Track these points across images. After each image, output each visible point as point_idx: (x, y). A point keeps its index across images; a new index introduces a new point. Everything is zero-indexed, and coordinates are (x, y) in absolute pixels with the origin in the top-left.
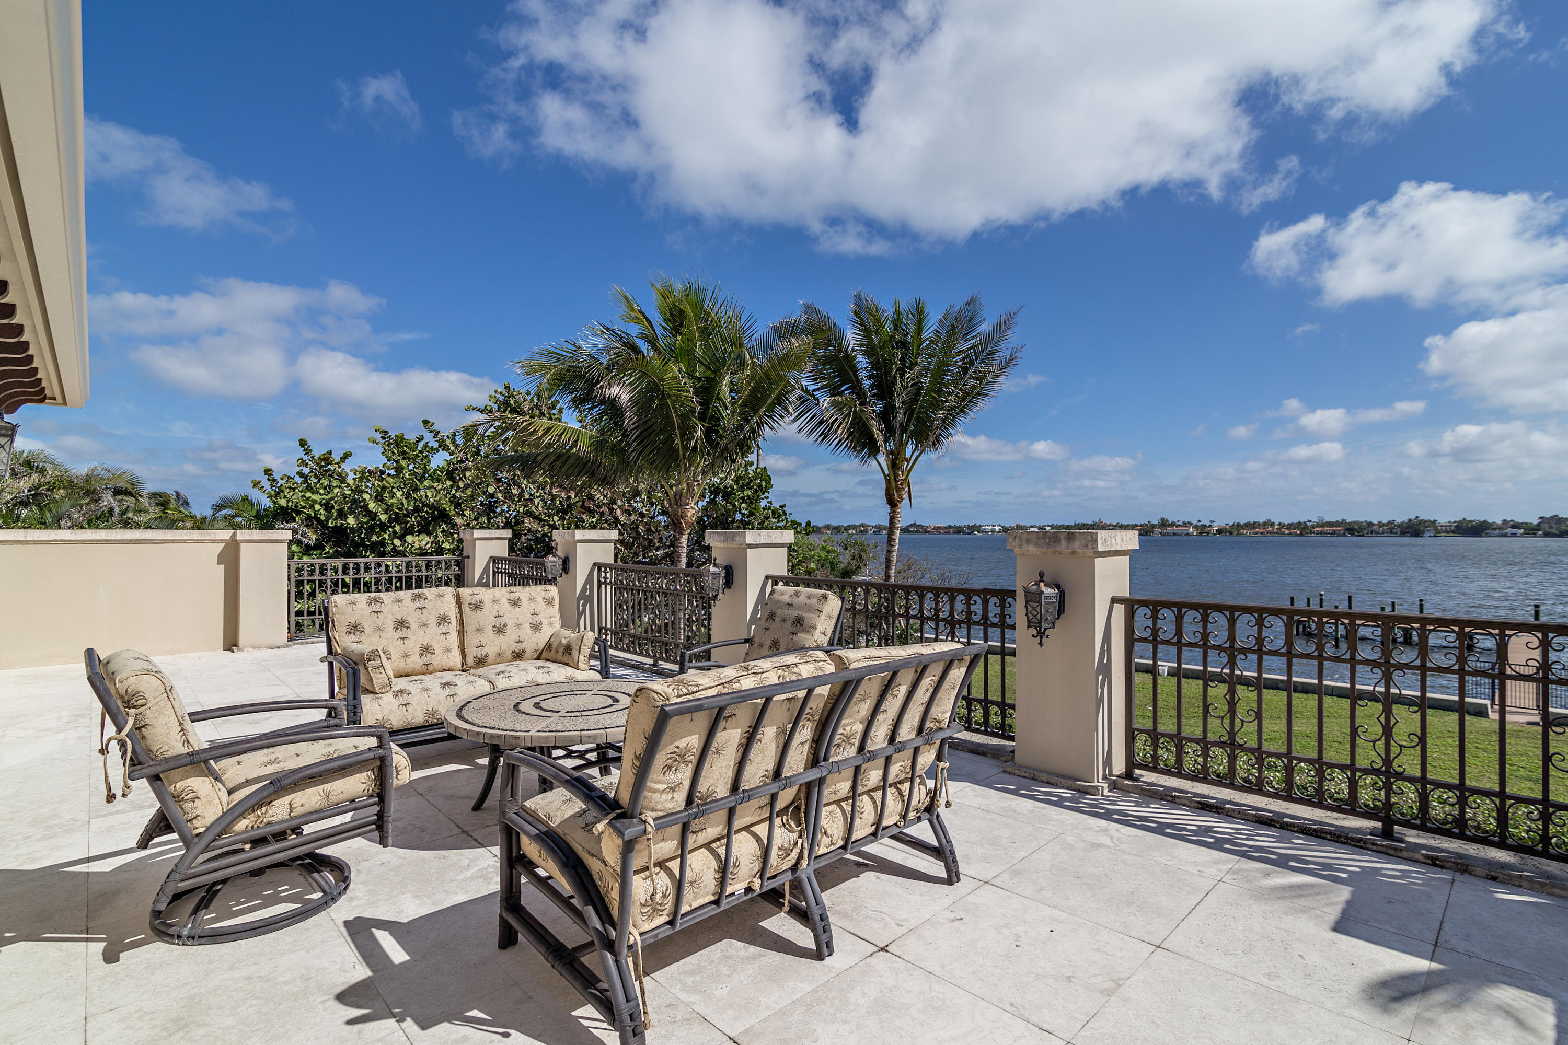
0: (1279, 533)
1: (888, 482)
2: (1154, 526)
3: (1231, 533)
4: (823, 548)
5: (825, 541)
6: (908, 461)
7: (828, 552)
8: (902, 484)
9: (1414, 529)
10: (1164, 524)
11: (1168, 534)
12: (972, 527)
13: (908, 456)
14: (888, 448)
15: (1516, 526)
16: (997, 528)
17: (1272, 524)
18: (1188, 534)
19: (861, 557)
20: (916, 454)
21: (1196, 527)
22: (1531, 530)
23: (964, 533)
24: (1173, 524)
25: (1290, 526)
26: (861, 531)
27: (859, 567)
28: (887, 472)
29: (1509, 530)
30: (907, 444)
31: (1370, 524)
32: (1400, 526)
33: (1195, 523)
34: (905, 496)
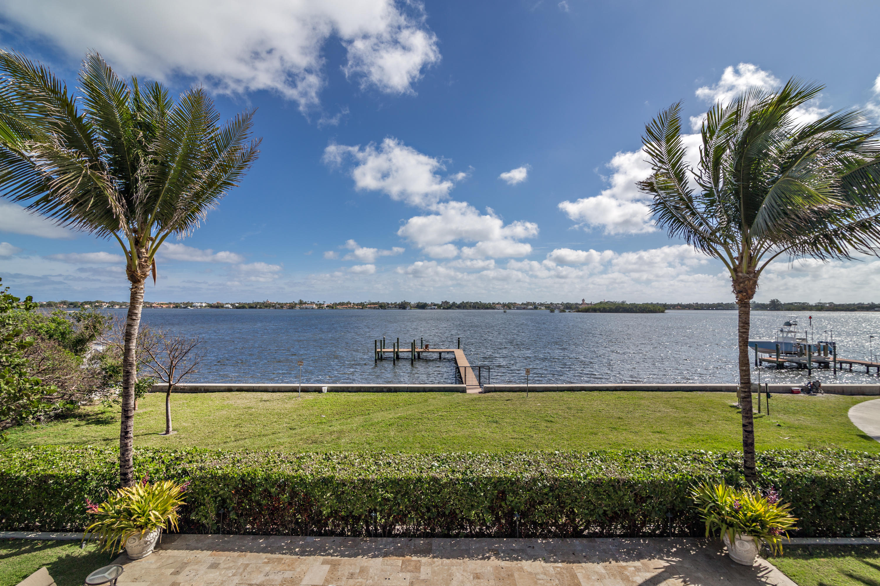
0: (353, 308)
1: (130, 259)
2: (296, 304)
3: (333, 308)
4: (53, 321)
5: (54, 314)
6: (153, 241)
7: (58, 323)
8: (146, 261)
9: (403, 306)
10: (301, 303)
11: (303, 308)
12: (187, 303)
13: (153, 236)
14: (131, 227)
15: (435, 305)
16: (204, 305)
17: (350, 304)
18: (313, 308)
19: (95, 327)
20: (162, 234)
21: (316, 305)
22: (439, 307)
23: (181, 307)
24: (305, 303)
25: (358, 304)
26: (96, 306)
27: (93, 336)
28: (129, 249)
29: (433, 307)
30: (152, 224)
31: (388, 304)
32: (399, 305)
33: (316, 302)
34: (150, 273)
